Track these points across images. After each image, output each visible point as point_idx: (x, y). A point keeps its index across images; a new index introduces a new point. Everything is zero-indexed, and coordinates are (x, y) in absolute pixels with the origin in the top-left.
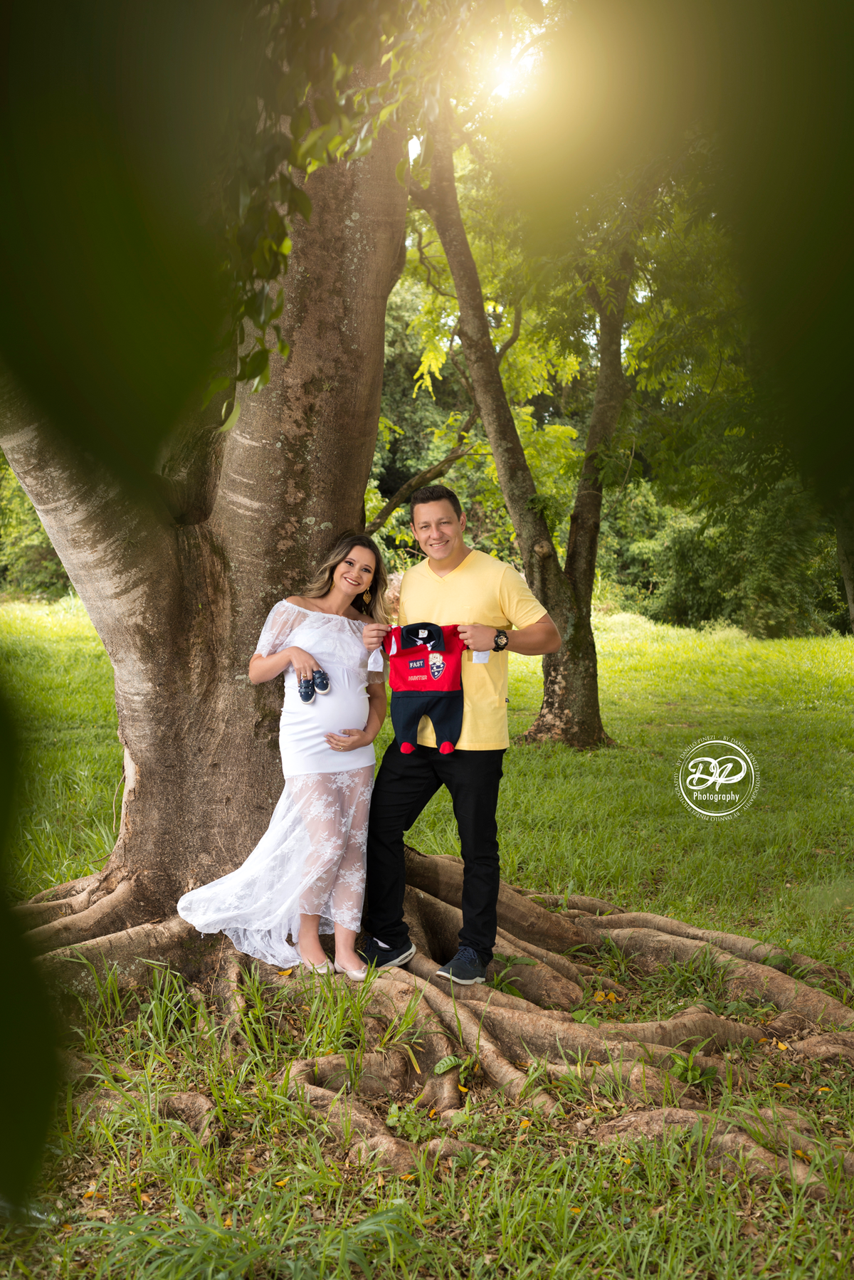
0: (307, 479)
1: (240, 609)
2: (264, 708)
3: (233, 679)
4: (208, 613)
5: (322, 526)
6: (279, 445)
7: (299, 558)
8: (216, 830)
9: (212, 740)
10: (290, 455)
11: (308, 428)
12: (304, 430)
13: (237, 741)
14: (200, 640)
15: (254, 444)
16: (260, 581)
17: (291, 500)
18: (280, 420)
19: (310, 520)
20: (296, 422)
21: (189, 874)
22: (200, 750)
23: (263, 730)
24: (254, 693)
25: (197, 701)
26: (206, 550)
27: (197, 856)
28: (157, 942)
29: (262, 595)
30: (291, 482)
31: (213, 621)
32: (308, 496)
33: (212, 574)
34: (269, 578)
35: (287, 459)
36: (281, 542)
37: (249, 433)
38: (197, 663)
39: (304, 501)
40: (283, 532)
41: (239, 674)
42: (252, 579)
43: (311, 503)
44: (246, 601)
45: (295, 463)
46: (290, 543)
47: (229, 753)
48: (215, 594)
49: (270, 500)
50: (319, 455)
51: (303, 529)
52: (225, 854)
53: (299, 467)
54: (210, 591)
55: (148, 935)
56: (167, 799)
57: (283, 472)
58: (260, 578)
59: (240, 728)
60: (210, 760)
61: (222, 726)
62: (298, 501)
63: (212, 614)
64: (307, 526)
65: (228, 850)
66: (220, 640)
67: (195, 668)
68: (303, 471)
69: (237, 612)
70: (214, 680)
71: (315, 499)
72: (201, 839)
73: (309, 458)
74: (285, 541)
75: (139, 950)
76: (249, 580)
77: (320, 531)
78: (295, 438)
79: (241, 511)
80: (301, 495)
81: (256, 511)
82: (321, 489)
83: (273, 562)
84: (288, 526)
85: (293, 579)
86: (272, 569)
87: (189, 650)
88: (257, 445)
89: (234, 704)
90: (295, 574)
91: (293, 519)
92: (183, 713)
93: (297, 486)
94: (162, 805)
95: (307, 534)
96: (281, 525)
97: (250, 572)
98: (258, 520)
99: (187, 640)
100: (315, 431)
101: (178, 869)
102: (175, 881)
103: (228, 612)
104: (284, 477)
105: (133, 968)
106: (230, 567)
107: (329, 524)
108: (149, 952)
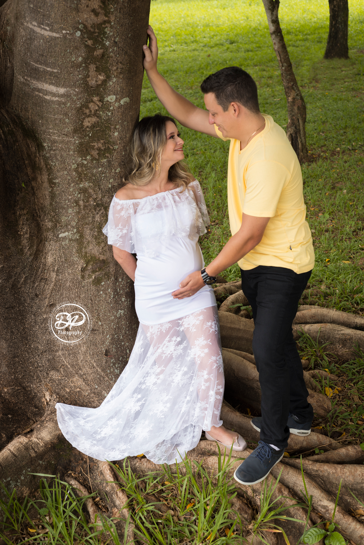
0: (107, 62)
1: (57, 181)
2: (86, 256)
3: (57, 237)
4: (30, 189)
5: (122, 102)
6: (78, 34)
7: (103, 131)
8: (60, 353)
9: (47, 287)
10: (90, 42)
11: (106, 16)
12: (102, 18)
13: (68, 284)
14: (25, 212)
15: (55, 35)
16: (72, 155)
17: (92, 82)
18: (77, 10)
19: (111, 98)
20: (94, 11)
21: (43, 388)
22: (37, 295)
23: (87, 273)
24: (76, 246)
25: (30, 260)
26: (20, 135)
27: (47, 374)
28: (36, 452)
29: (74, 166)
30: (92, 67)
31: (34, 194)
32: (108, 77)
33: (29, 156)
34: (79, 152)
35: (87, 46)
36: (87, 120)
37: (48, 25)
38: (25, 230)
39: (105, 82)
40: (87, 111)
41: (62, 232)
42: (65, 154)
43: (111, 83)
44: (61, 173)
45: (95, 49)
46: (94, 119)
47: (62, 294)
48: (34, 172)
49: (74, 85)
50: (117, 39)
51: (105, 106)
52: (71, 369)
53: (98, 52)
54: (29, 170)
55: (27, 448)
56: (12, 332)
57: (84, 58)
58: (71, 153)
59: (69, 274)
60: (47, 302)
61: (54, 275)
62: (100, 82)
63: (33, 188)
64: (109, 104)
65: (72, 366)
66: (42, 208)
67: (24, 235)
68: (103, 55)
69: (55, 184)
70: (41, 241)
71: (115, 80)
72: (49, 360)
73: (107, 43)
74: (90, 119)
75: (24, 463)
76: (62, 156)
77: (120, 107)
78: (94, 26)
79: (47, 97)
80: (101, 78)
81: (62, 96)
82: (119, 70)
83: (81, 138)
84: (91, 105)
85: (99, 149)
86: (81, 144)
87: (17, 221)
88: (57, 35)
89: (61, 257)
90: (100, 145)
91: (95, 99)
92: (18, 270)
93: (98, 70)
94: (8, 337)
95: (109, 111)
96: (85, 105)
97: (62, 149)
98: (64, 104)
99: (15, 213)
100: (112, 18)
101: (32, 383)
102: (31, 391)
103: (46, 185)
104: (85, 63)
105: (23, 478)
106: (43, 147)
107: (127, 99)
108: (31, 461)
